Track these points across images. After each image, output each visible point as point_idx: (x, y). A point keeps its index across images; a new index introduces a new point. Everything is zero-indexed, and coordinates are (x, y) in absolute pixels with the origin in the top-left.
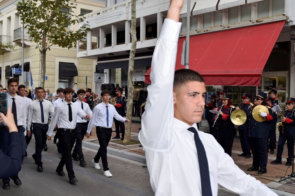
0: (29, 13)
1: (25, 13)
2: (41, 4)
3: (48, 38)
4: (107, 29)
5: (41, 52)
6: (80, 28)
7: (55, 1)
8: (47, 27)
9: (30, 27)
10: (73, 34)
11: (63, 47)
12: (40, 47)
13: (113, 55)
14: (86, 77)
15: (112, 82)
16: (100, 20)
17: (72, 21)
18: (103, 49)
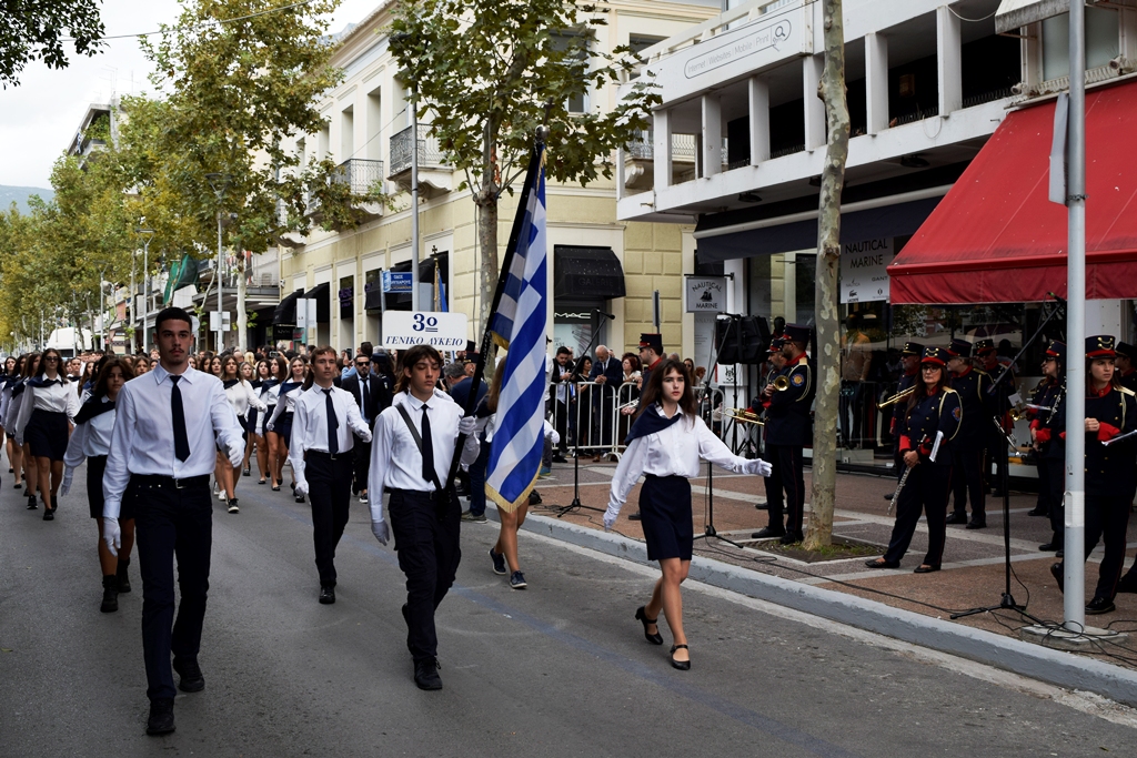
0: (431, 59)
1: (420, 61)
2: (475, 21)
3: (503, 147)
4: (728, 98)
5: (479, 203)
6: (624, 99)
7: (524, 6)
8: (498, 104)
9: (436, 112)
10: (595, 125)
11: (559, 180)
12: (476, 183)
13: (759, 199)
14: (657, 294)
15: (756, 312)
16: (702, 65)
17: (592, 76)
18: (718, 177)
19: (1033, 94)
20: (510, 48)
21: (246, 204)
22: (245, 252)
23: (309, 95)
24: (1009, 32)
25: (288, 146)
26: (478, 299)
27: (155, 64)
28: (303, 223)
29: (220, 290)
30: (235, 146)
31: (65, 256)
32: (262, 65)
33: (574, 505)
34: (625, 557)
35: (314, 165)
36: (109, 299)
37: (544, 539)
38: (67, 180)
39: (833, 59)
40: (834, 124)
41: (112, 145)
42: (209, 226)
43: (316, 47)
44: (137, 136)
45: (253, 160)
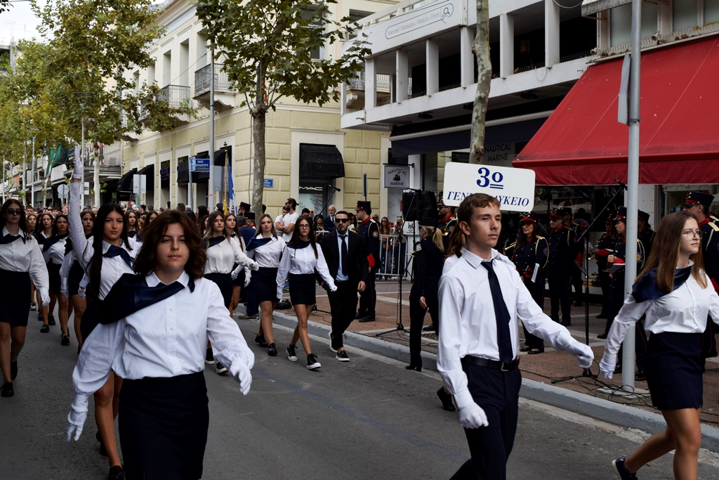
0: (223, 22)
1: (217, 23)
3: (270, 79)
4: (413, 52)
5: (254, 115)
6: (347, 51)
8: (267, 52)
9: (227, 56)
10: (329, 67)
11: (305, 102)
12: (252, 102)
13: (431, 117)
14: (365, 176)
15: (428, 188)
16: (397, 31)
17: (327, 36)
18: (406, 103)
19: (604, 55)
20: (275, 16)
21: (100, 113)
22: (99, 143)
23: (142, 43)
24: (590, 16)
25: (128, 75)
26: (252, 176)
27: (41, 20)
28: (138, 125)
30: (93, 75)
32: (113, 23)
35: (145, 88)
36: (8, 172)
39: (482, 29)
40: (482, 70)
41: (12, 72)
42: (76, 127)
43: (147, 11)
44: (28, 67)
45: (105, 84)
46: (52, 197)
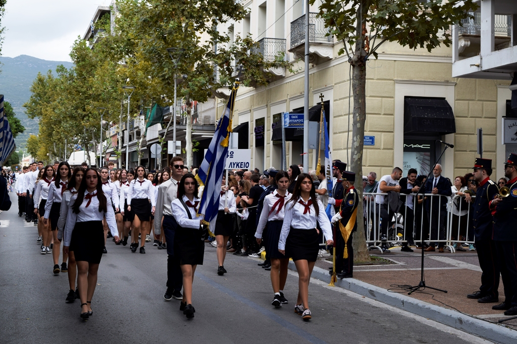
3: (371, 23)
5: (353, 64)
11: (411, 47)
12: (351, 49)
21: (194, 69)
22: (192, 101)
25: (222, 29)
26: (351, 134)
29: (175, 127)
31: (79, 104)
33: (420, 286)
34: (461, 329)
35: (239, 41)
36: (107, 132)
37: (398, 310)
38: (81, 55)
41: (110, 31)
42: (169, 84)
44: (125, 25)
45: (199, 40)
46: (148, 157)
